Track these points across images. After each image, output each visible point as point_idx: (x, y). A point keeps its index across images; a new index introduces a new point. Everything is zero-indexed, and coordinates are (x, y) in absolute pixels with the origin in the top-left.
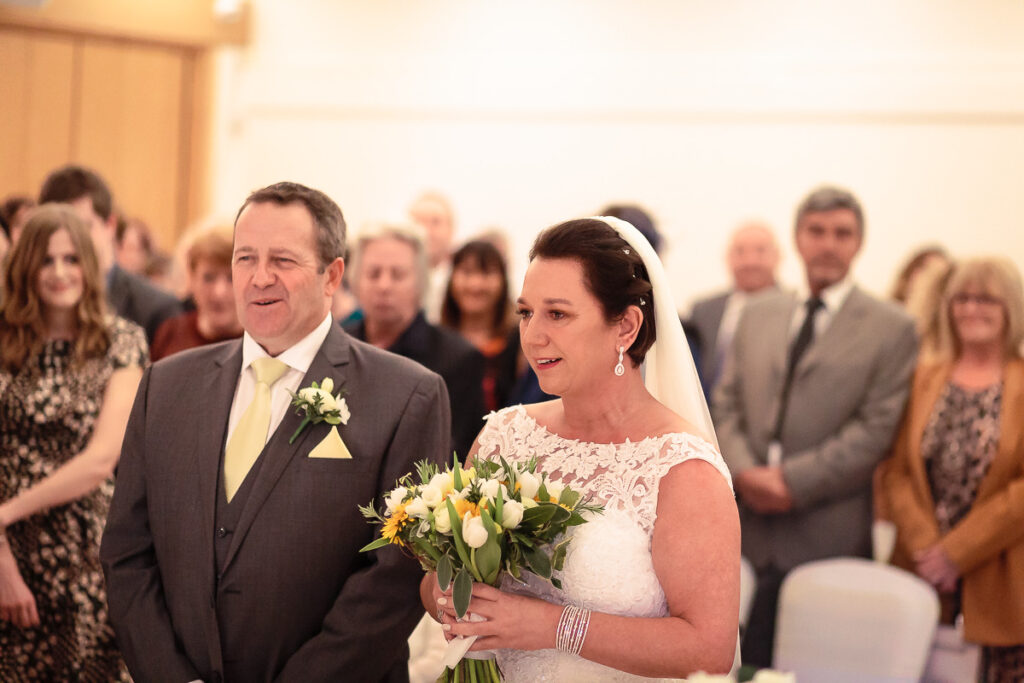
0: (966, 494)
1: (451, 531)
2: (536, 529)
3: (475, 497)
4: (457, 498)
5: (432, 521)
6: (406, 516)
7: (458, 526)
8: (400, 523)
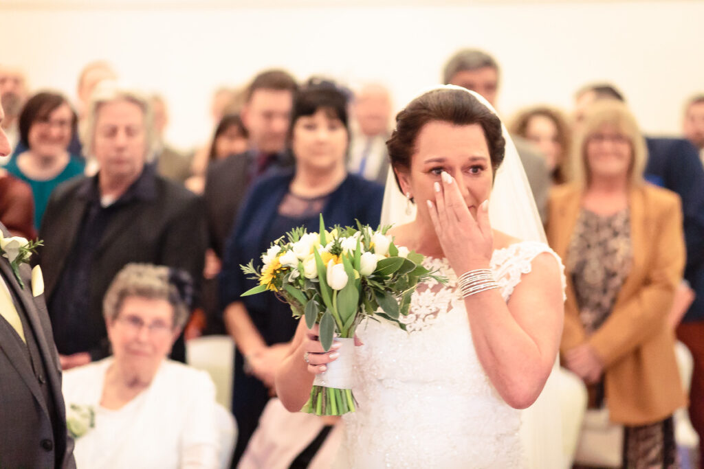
0: (606, 301)
1: (317, 277)
2: (387, 278)
3: (336, 251)
4: (324, 251)
5: (300, 270)
6: (280, 266)
7: (323, 273)
8: (275, 271)
